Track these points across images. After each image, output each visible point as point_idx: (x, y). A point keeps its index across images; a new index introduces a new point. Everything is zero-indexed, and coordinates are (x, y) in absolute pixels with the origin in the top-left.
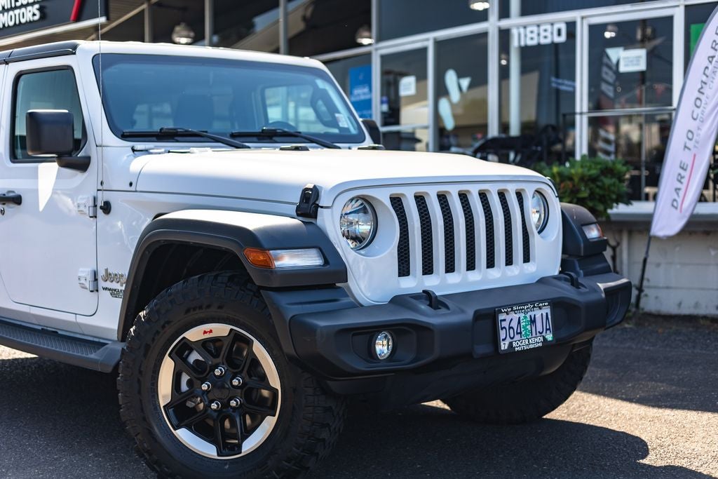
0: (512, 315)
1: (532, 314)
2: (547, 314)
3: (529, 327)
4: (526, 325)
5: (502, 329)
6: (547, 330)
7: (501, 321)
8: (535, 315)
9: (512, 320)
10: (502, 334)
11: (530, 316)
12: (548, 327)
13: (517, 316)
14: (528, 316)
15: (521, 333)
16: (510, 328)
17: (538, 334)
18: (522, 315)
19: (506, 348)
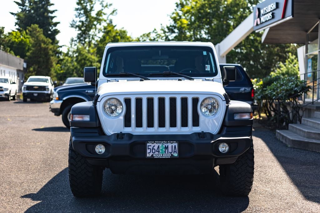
0: (155, 144)
1: (167, 145)
2: (175, 146)
3: (164, 150)
4: (163, 149)
5: (148, 149)
6: (174, 152)
7: (148, 146)
8: (168, 146)
9: (154, 146)
10: (148, 151)
11: (165, 146)
12: (175, 151)
13: (158, 145)
14: (164, 145)
15: (159, 151)
16: (153, 149)
17: (169, 153)
18: (160, 145)
19: (150, 156)
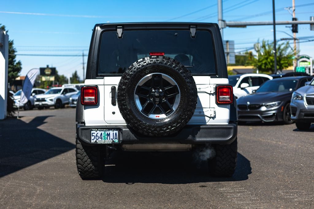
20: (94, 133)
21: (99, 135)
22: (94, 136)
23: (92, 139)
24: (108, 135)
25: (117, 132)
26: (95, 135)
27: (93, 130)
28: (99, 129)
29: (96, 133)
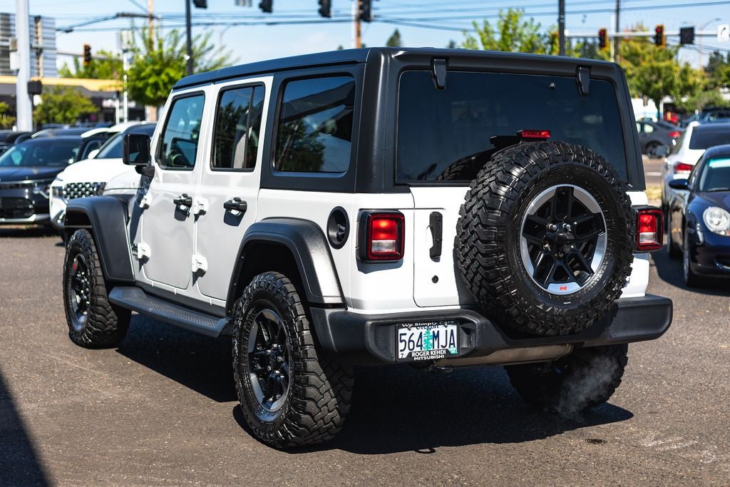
20: (405, 334)
21: (415, 338)
22: (404, 343)
23: (401, 351)
24: (436, 336)
25: (454, 328)
26: (406, 338)
27: (403, 327)
28: (416, 324)
29: (409, 333)
